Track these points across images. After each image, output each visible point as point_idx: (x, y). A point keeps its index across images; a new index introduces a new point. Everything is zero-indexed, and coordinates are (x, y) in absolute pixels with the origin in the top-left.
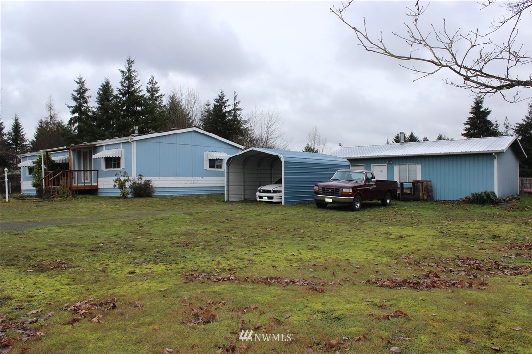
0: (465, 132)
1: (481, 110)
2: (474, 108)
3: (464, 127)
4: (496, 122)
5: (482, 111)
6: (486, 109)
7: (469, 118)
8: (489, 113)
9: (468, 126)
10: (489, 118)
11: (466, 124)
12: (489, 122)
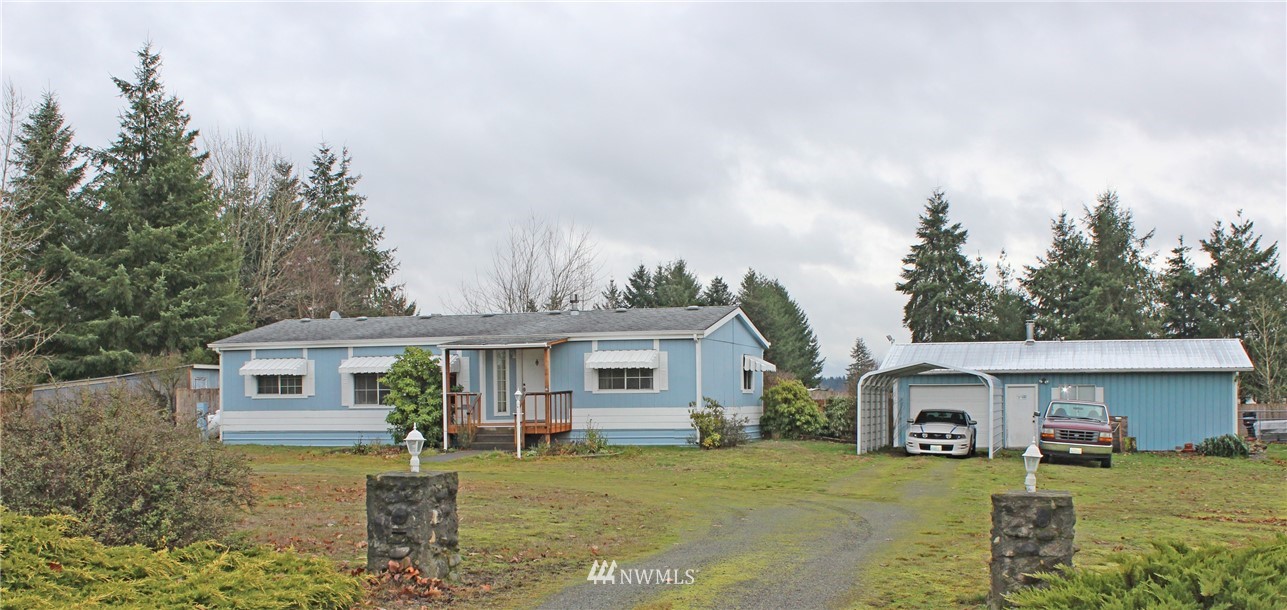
0: (905, 281)
1: (943, 228)
2: (926, 222)
3: (900, 267)
4: (979, 260)
5: (947, 231)
6: (956, 227)
7: (915, 248)
8: (962, 237)
9: (912, 267)
10: (963, 250)
11: (906, 261)
12: (963, 262)
